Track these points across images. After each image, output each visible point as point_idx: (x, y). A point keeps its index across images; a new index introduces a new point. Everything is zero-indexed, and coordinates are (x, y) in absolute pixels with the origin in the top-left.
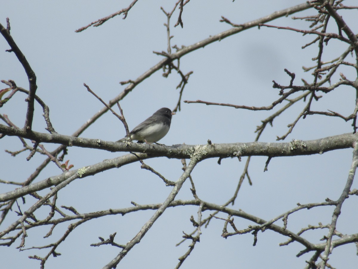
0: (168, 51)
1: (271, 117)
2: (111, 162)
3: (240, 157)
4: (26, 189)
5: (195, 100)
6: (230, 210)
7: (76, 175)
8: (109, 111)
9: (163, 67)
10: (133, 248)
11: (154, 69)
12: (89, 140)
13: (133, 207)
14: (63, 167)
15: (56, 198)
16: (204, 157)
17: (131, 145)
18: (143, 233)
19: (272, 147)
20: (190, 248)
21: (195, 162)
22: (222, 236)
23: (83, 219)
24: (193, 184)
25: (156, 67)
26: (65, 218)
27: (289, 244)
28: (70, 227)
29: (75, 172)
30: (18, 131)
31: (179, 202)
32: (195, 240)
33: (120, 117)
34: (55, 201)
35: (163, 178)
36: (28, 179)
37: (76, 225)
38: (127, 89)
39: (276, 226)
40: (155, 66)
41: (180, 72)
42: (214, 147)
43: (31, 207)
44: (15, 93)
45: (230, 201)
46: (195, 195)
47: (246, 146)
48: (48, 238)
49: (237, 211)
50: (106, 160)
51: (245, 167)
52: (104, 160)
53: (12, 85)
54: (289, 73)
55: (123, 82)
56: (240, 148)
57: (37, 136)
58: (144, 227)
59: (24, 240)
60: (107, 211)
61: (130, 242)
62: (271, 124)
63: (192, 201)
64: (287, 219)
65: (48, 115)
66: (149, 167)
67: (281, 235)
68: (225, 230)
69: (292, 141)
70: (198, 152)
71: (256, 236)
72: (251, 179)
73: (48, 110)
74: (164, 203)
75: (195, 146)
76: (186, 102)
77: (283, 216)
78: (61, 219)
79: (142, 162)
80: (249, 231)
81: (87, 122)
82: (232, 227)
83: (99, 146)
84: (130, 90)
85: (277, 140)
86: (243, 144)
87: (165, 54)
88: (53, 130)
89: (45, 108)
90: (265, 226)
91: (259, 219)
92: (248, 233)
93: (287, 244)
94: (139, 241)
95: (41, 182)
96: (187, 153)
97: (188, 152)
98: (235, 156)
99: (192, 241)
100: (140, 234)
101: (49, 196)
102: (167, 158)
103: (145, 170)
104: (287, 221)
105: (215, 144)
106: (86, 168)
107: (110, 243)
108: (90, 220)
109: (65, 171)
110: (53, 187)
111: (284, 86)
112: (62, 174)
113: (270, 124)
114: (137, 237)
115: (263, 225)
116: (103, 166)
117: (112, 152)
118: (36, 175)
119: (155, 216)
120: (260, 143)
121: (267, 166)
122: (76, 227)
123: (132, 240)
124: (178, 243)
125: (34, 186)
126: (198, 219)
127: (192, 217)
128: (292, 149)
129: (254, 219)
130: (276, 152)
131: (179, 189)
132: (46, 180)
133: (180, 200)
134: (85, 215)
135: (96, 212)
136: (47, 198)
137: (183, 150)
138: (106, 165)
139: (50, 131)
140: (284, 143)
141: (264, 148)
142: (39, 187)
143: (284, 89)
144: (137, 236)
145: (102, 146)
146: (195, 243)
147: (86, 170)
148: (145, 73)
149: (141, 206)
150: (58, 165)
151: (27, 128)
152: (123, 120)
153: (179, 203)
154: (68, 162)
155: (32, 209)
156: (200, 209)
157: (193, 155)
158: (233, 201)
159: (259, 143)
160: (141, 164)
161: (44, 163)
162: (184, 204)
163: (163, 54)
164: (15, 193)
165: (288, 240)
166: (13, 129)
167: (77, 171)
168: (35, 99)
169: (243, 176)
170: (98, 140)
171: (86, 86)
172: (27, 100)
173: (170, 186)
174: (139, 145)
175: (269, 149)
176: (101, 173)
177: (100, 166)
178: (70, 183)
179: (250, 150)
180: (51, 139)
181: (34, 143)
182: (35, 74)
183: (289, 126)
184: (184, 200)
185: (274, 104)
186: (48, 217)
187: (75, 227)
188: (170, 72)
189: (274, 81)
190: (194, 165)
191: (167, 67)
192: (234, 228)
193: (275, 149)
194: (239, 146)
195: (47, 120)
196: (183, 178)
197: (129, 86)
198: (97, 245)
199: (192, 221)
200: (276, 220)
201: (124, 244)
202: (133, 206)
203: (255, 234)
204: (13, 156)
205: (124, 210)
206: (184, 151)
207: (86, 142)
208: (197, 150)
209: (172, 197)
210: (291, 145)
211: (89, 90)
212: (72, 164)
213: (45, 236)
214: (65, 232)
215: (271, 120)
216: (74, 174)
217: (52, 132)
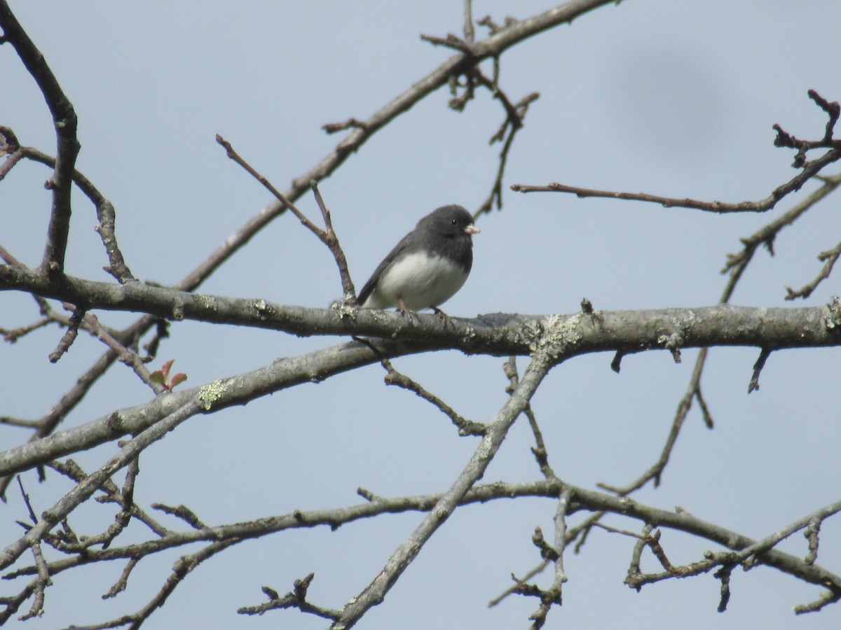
0: (467, 35)
1: (768, 227)
2: (295, 365)
3: (677, 349)
4: (45, 444)
5: (545, 184)
6: (648, 511)
7: (195, 403)
8: (289, 213)
9: (451, 81)
10: (363, 617)
11: (423, 85)
12: (232, 301)
13: (362, 506)
14: (156, 381)
15: (135, 472)
16: (571, 350)
17: (356, 316)
18: (391, 574)
19: (773, 321)
20: (534, 621)
21: (543, 365)
22: (625, 583)
23: (218, 543)
24: (538, 434)
25: (430, 81)
26: (165, 538)
27: (824, 609)
28: (179, 565)
29: (191, 394)
30: (25, 275)
31: (497, 487)
32: (547, 599)
33: (324, 233)
34: (133, 480)
35: (450, 413)
36: (54, 409)
37: (196, 561)
38: (345, 144)
39: (786, 555)
40: (429, 77)
41: (500, 96)
42: (601, 321)
43: (63, 499)
44: (14, 163)
45: (648, 474)
46: (544, 468)
47: (696, 317)
48: (114, 599)
49: (669, 514)
50: (282, 360)
51: (693, 375)
52: (276, 359)
53: (7, 141)
54: (821, 102)
55: (331, 125)
56: (678, 325)
57: (79, 290)
58: (396, 556)
59: (43, 595)
60: (287, 519)
61: (353, 601)
62: (771, 249)
63: (536, 483)
64: (817, 533)
65: (113, 228)
66: (410, 381)
67: (801, 583)
68: (636, 568)
69: (831, 303)
70: (554, 335)
71: (725, 582)
72: (710, 409)
73: (112, 215)
74: (454, 485)
75: (544, 319)
76: (517, 188)
77: (807, 524)
78: (152, 542)
79: (389, 367)
80: (706, 569)
81: (227, 243)
82: (655, 558)
83: (263, 318)
84: (353, 148)
85: (787, 298)
86: (686, 311)
87: (455, 43)
88: (127, 273)
89: (103, 209)
90: (752, 552)
91: (734, 534)
92: (703, 573)
93: (817, 608)
94: (381, 600)
95: (93, 426)
96: (519, 341)
97: (522, 336)
98: (662, 346)
99: (541, 602)
100: (385, 577)
101: (115, 466)
102: (463, 353)
103: (396, 388)
104: (818, 539)
105: (602, 313)
106: (222, 382)
107: (294, 604)
108: (237, 546)
109: (163, 391)
110: (127, 438)
111: (806, 142)
112: (154, 401)
113: (766, 248)
114: (373, 588)
115: (746, 551)
116: (273, 378)
117: (299, 336)
118: (77, 398)
119: (429, 525)
120: (736, 307)
121: (756, 375)
122: (198, 567)
123: (359, 597)
124: (494, 598)
125: (70, 435)
126: (556, 537)
127: (538, 531)
128: (832, 326)
129: (722, 535)
130: (782, 336)
131: (497, 444)
132: (106, 417)
133: (501, 482)
134: (221, 529)
135: (254, 520)
136: (108, 472)
137: (508, 331)
138: (283, 374)
139: (118, 276)
140: (807, 309)
141: (749, 322)
142: (84, 439)
143: (806, 149)
144: (373, 583)
145: (270, 319)
146: (549, 608)
147: (223, 388)
148: (398, 98)
149: (386, 502)
150: (140, 375)
151: (52, 266)
152: (333, 244)
153: (499, 492)
154: (169, 366)
155: (65, 504)
156: (562, 509)
157: (537, 344)
158: (656, 474)
159: (732, 309)
160: (385, 373)
161: (99, 362)
162: (512, 495)
163: (451, 42)
164: (15, 457)
165: (821, 595)
166: (11, 270)
167: (197, 392)
168: (73, 183)
169: (687, 400)
170: (258, 301)
171: (225, 144)
172: (49, 186)
173: (471, 437)
174: (380, 317)
175: (764, 325)
176: (267, 397)
177: (265, 378)
178: (177, 428)
179: (707, 330)
180: (122, 299)
181: (71, 310)
182: (72, 110)
183: (822, 258)
184: (512, 483)
185: (779, 195)
186: (112, 526)
187: (195, 566)
188: (470, 95)
189: (776, 127)
190: (541, 373)
191: (463, 79)
192: (663, 559)
193: (780, 326)
194: (674, 319)
195: (110, 243)
196: (508, 413)
197: (350, 135)
198: (258, 612)
199: (539, 542)
200: (786, 535)
201: (338, 607)
202: (362, 503)
203: (724, 575)
204: (9, 343)
205: (337, 514)
206: (511, 333)
207: (223, 307)
208: (551, 330)
209: (476, 469)
210: (827, 313)
211: (232, 154)
212: (183, 371)
213: (106, 592)
214: (166, 581)
215: (768, 237)
216: (187, 401)
217: (124, 280)
